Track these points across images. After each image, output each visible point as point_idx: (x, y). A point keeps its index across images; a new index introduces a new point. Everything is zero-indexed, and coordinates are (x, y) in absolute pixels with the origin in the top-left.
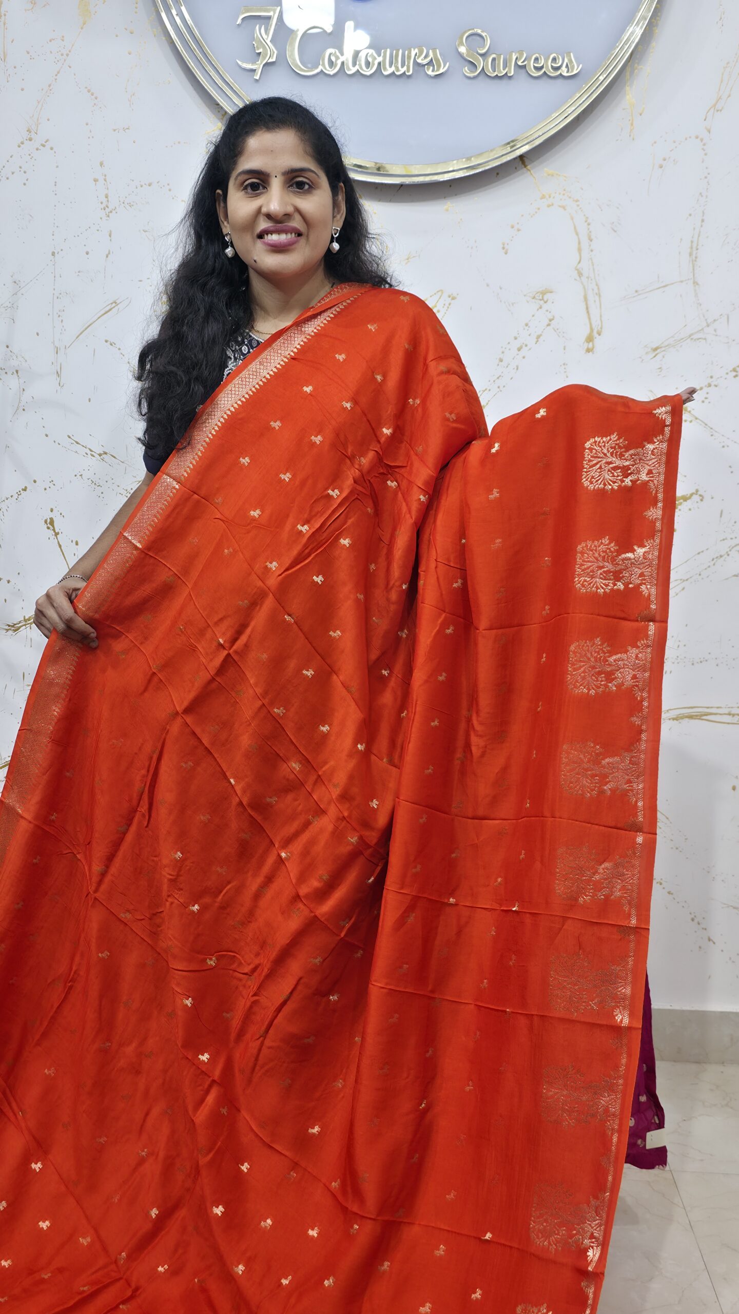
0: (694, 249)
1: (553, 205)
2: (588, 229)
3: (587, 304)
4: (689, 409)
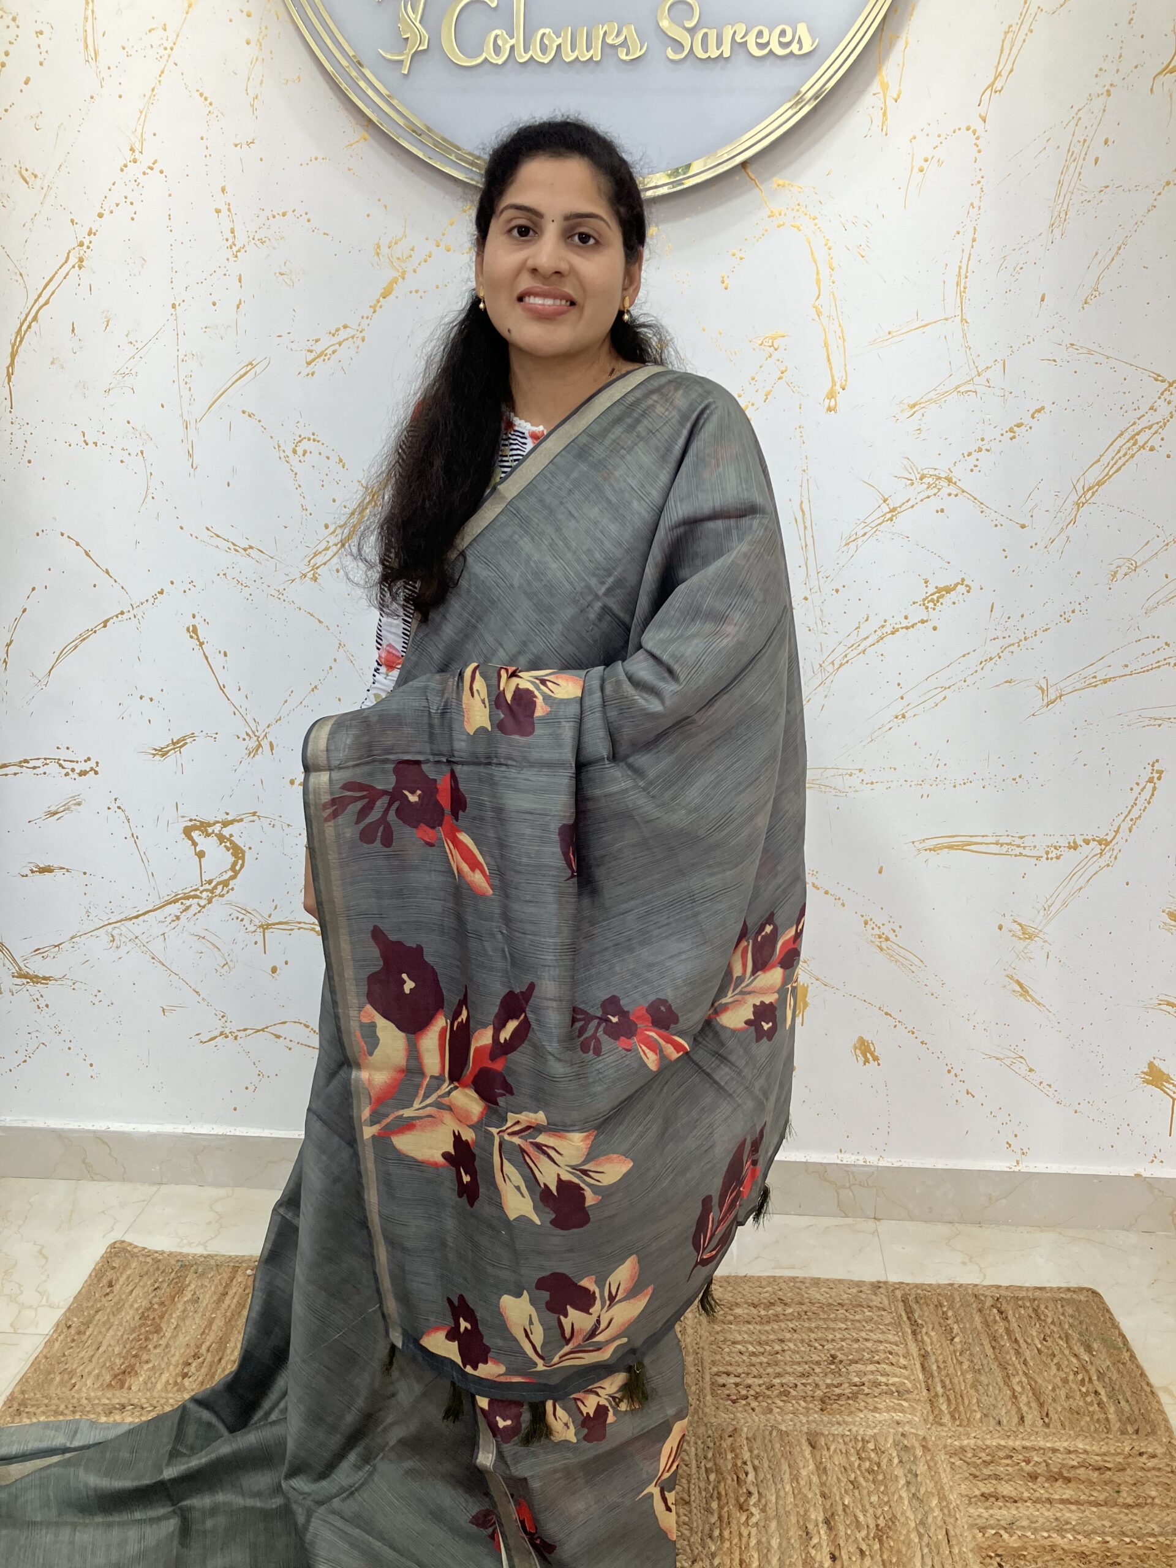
0: (963, 276)
1: (784, 225)
2: (830, 255)
3: (827, 351)
4: (954, 480)
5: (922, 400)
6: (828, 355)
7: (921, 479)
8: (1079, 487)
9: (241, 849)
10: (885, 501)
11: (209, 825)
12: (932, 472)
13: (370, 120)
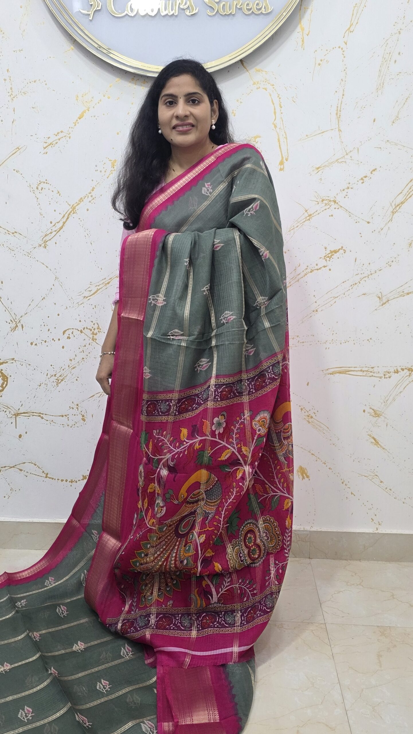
0: (339, 111)
1: (259, 88)
2: (280, 101)
3: (279, 144)
4: (337, 202)
5: (321, 166)
6: (280, 146)
7: (322, 201)
8: (393, 204)
9: (6, 376)
10: (306, 211)
12: (327, 198)
13: (75, 40)
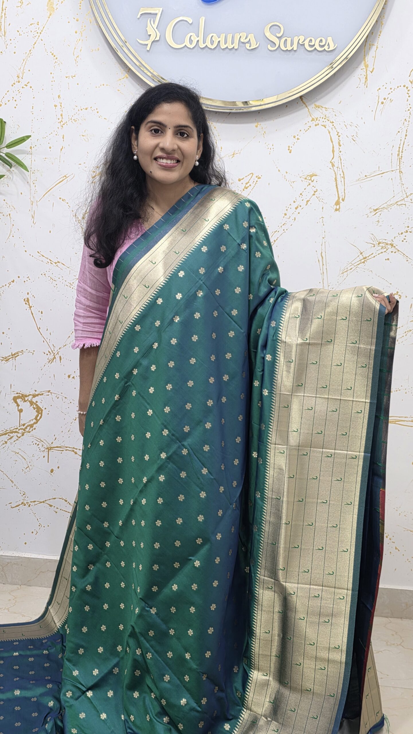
0: (401, 152)
1: (318, 125)
2: (339, 139)
3: (336, 183)
4: (394, 245)
5: (380, 208)
6: (337, 185)
7: (379, 244)
9: (40, 408)
10: (361, 253)
11: (26, 396)
12: (384, 241)
13: (130, 69)
